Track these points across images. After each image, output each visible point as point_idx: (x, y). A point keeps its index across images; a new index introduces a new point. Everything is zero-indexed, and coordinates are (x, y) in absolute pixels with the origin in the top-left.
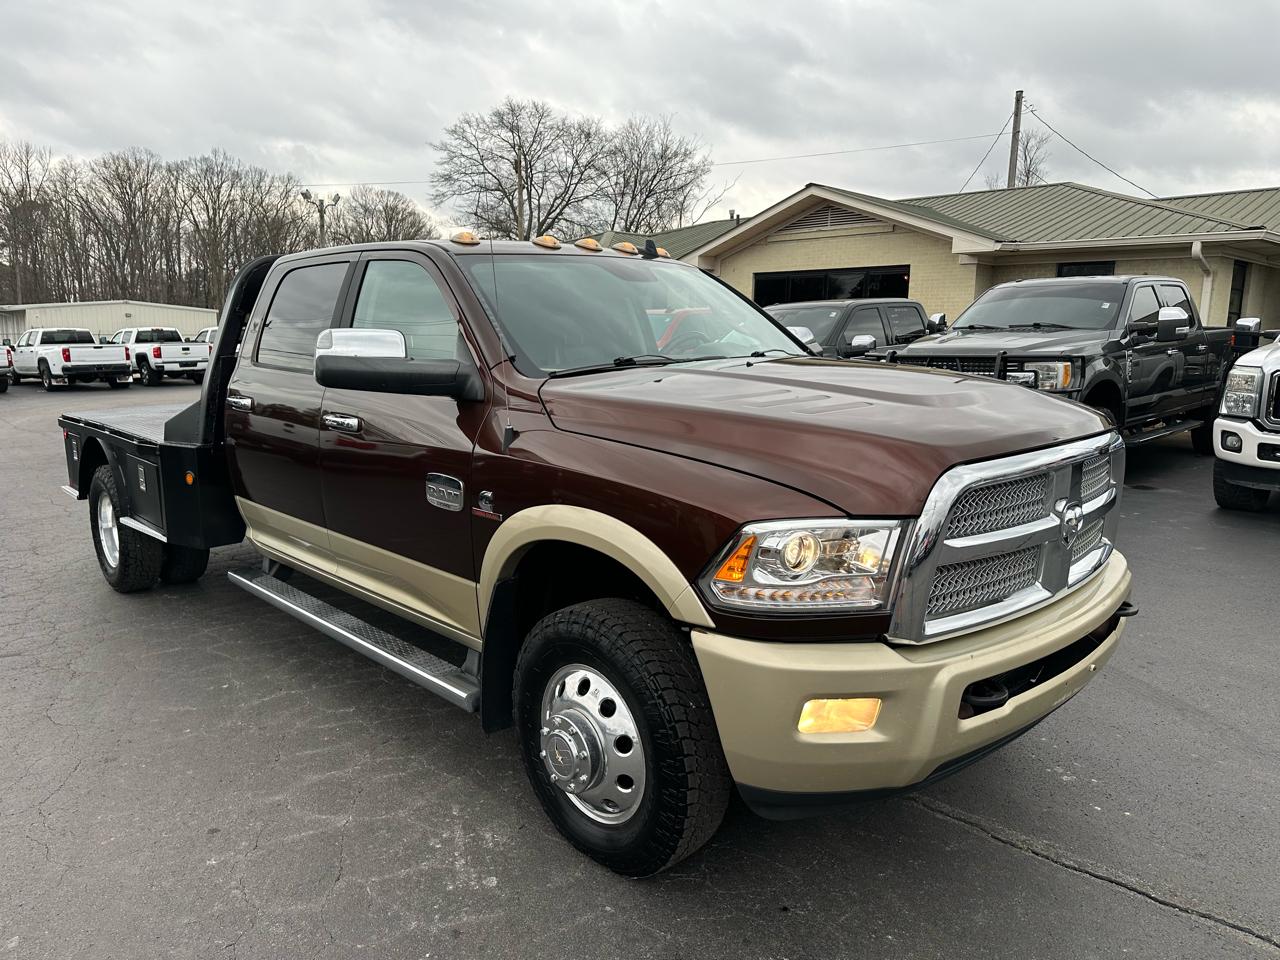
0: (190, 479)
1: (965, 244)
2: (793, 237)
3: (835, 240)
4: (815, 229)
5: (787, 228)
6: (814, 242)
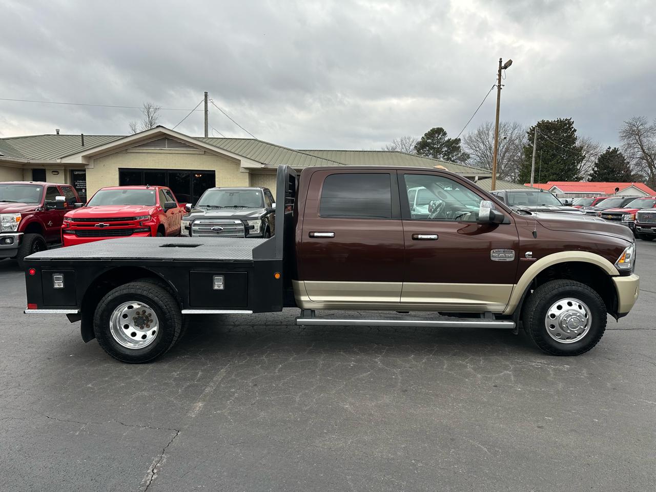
0: (277, 276)
1: (246, 163)
2: (144, 151)
3: (171, 155)
4: (158, 148)
5: (139, 146)
6: (158, 154)
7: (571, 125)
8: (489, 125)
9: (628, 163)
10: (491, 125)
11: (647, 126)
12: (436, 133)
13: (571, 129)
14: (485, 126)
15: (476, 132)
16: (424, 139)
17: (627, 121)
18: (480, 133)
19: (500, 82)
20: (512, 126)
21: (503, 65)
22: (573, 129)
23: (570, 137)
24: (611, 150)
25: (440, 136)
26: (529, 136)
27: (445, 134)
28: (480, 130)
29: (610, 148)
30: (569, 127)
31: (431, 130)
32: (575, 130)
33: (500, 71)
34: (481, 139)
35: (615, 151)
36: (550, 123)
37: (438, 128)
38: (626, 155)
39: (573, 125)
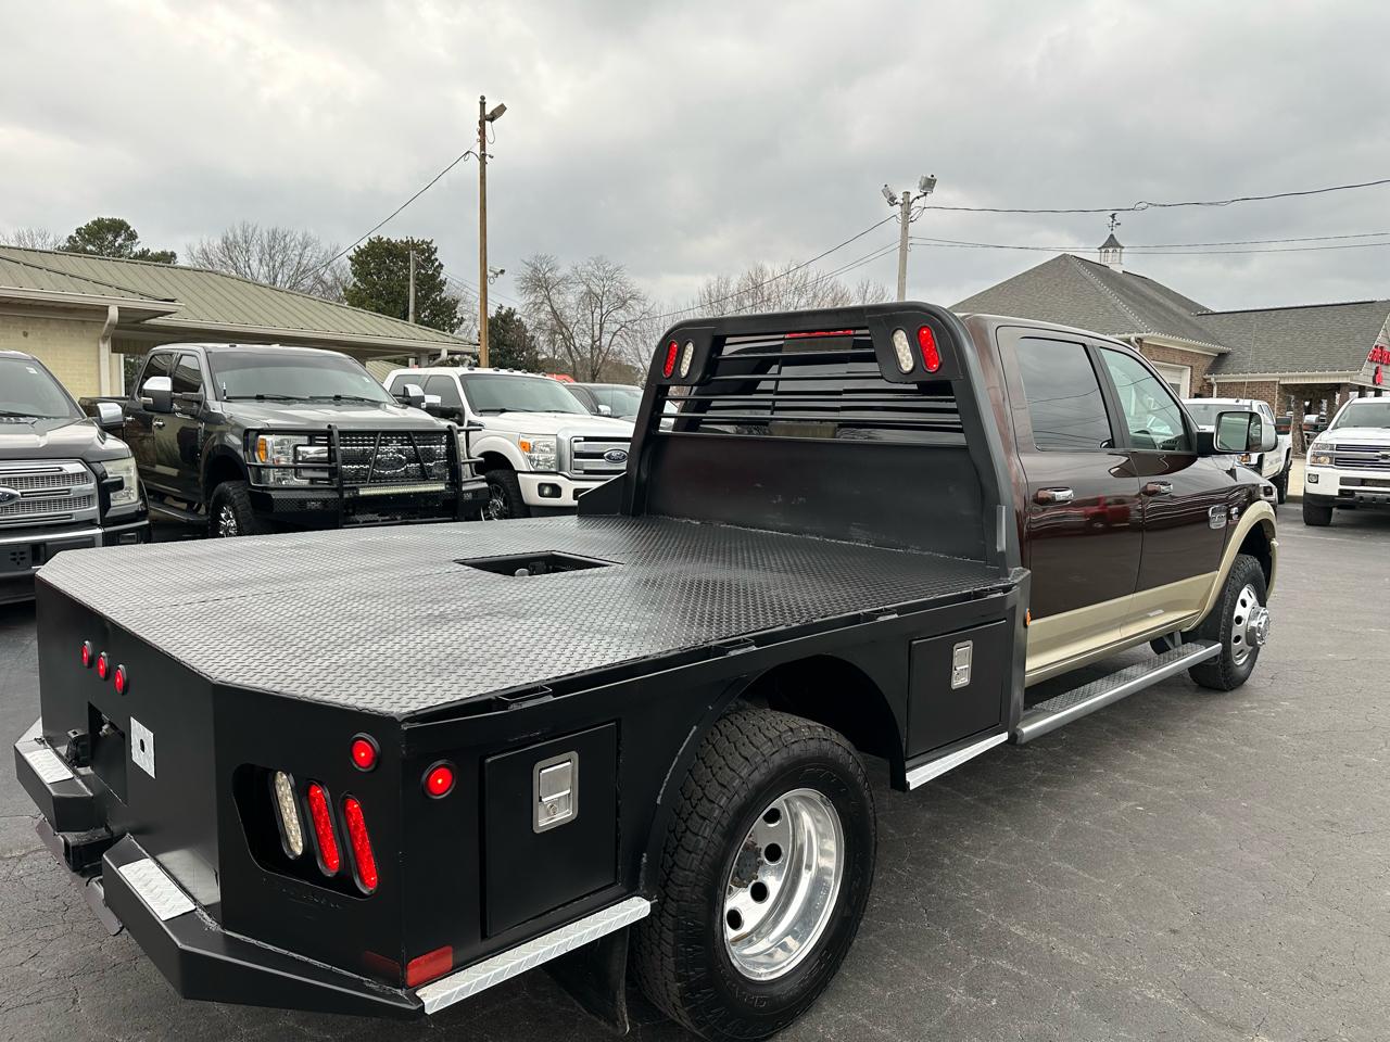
7: (433, 253)
8: (250, 230)
9: (533, 337)
10: (254, 230)
11: (559, 274)
12: (109, 231)
13: (433, 262)
14: (239, 232)
15: (218, 242)
16: (76, 241)
17: (526, 261)
18: (228, 246)
19: (483, 147)
20: (301, 239)
21: (488, 112)
22: (437, 264)
23: (433, 277)
24: (503, 312)
25: (120, 241)
26: (353, 265)
27: (132, 236)
28: (227, 238)
29: (501, 307)
30: (429, 257)
31: (94, 223)
32: (441, 266)
33: (482, 123)
34: (231, 259)
35: (511, 313)
36: (394, 245)
37: (113, 221)
38: (529, 324)
39: (437, 255)
